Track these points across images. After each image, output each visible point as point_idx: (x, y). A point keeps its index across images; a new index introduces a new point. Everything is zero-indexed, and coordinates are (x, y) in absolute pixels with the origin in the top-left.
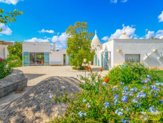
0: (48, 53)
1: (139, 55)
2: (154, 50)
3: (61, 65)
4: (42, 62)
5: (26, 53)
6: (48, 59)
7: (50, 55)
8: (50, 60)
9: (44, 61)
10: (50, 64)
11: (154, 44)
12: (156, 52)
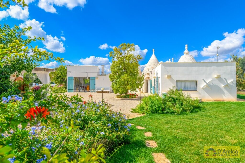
0: (95, 78)
1: (196, 81)
2: (216, 76)
3: (109, 92)
4: (88, 88)
5: (71, 78)
6: (95, 85)
7: (96, 80)
8: (96, 86)
9: (89, 87)
10: (96, 90)
11: (215, 67)
12: (219, 78)
